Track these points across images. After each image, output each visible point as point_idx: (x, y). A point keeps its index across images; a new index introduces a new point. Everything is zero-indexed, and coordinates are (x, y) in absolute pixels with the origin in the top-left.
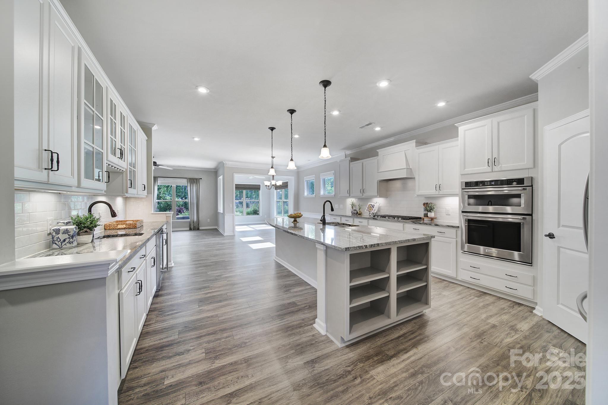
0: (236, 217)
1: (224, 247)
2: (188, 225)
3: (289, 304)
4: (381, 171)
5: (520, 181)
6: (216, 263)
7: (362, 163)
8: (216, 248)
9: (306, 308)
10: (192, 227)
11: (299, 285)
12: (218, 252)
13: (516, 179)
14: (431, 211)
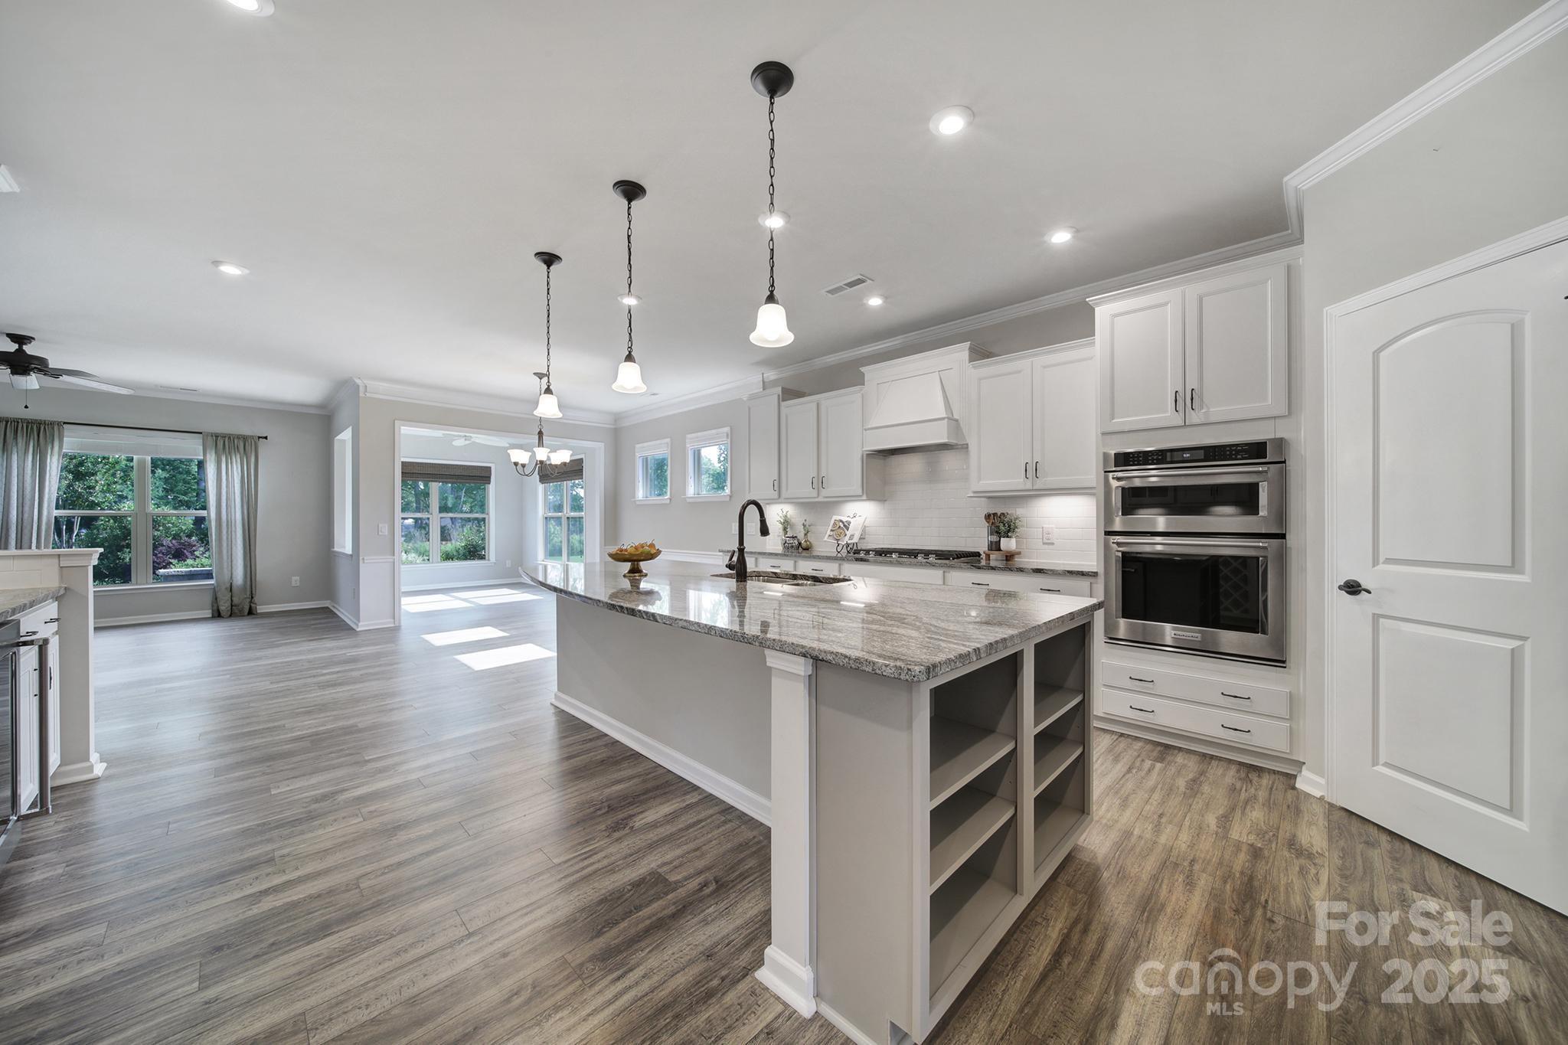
0: (402, 566)
1: (355, 674)
2: (208, 599)
3: (637, 884)
4: (874, 426)
5: (1256, 451)
6: (317, 741)
7: (818, 405)
8: (322, 678)
9: (707, 891)
10: (224, 607)
11: (658, 792)
12: (329, 694)
13: (1246, 444)
14: (1009, 534)
